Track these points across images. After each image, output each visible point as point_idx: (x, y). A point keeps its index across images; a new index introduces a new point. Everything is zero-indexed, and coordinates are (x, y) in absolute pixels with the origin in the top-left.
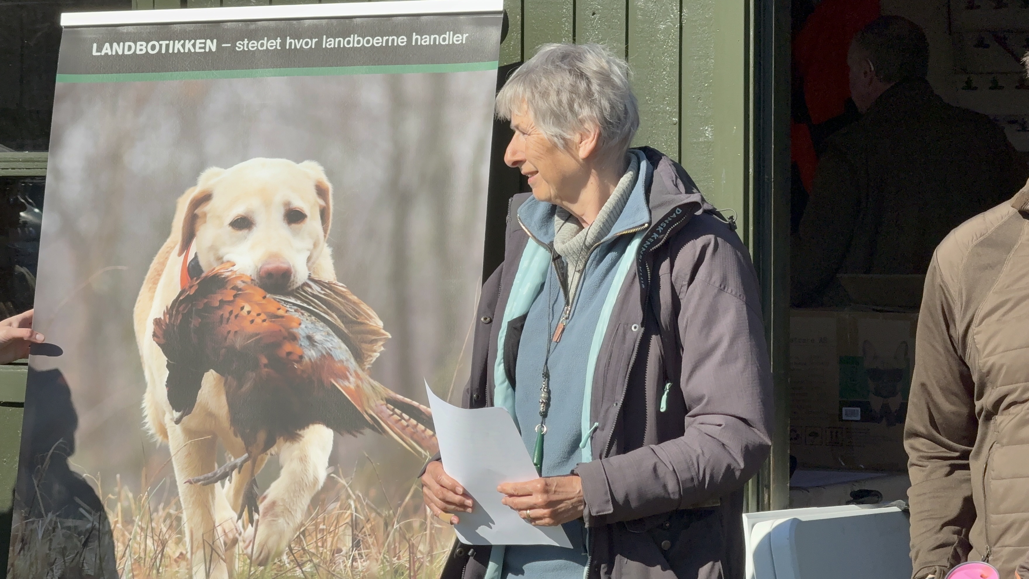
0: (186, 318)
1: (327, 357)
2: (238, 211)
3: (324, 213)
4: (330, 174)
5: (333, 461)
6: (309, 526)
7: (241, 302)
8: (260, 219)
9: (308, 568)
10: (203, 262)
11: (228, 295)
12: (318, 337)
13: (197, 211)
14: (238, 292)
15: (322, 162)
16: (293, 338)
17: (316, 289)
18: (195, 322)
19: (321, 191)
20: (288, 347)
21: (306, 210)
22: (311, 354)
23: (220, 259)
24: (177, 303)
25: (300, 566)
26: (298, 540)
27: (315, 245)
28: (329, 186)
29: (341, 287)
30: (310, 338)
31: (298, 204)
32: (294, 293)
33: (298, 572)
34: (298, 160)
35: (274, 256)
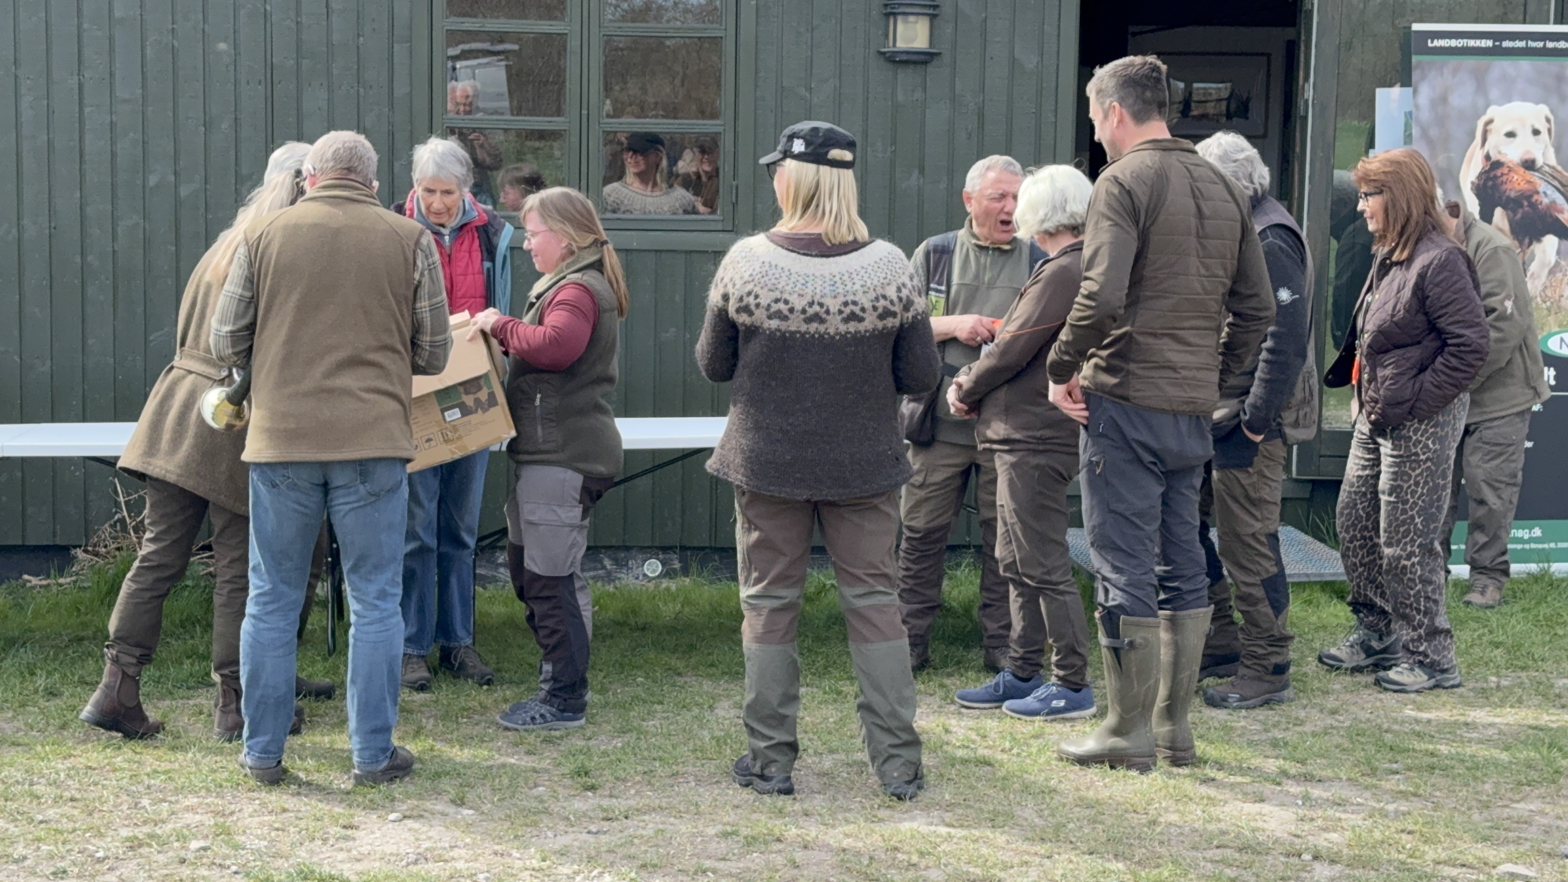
0: (1486, 181)
1: (1553, 202)
2: (1508, 129)
3: (1549, 131)
4: (1552, 111)
5: (1558, 253)
6: (1548, 284)
7: (1512, 174)
8: (1519, 133)
9: (1548, 304)
10: (1492, 154)
11: (1505, 171)
12: (1549, 192)
13: (1489, 128)
14: (1510, 170)
15: (1548, 105)
16: (1538, 193)
17: (1547, 169)
18: (1490, 183)
19: (1548, 120)
20: (1535, 197)
21: (1541, 129)
22: (1546, 201)
23: (1500, 153)
24: (1481, 174)
25: (1545, 302)
26: (1544, 291)
27: (1546, 147)
28: (1551, 117)
29: (1559, 168)
30: (1545, 193)
31: (1538, 126)
32: (1537, 170)
33: (1544, 306)
34: (1537, 103)
35: (1528, 152)
